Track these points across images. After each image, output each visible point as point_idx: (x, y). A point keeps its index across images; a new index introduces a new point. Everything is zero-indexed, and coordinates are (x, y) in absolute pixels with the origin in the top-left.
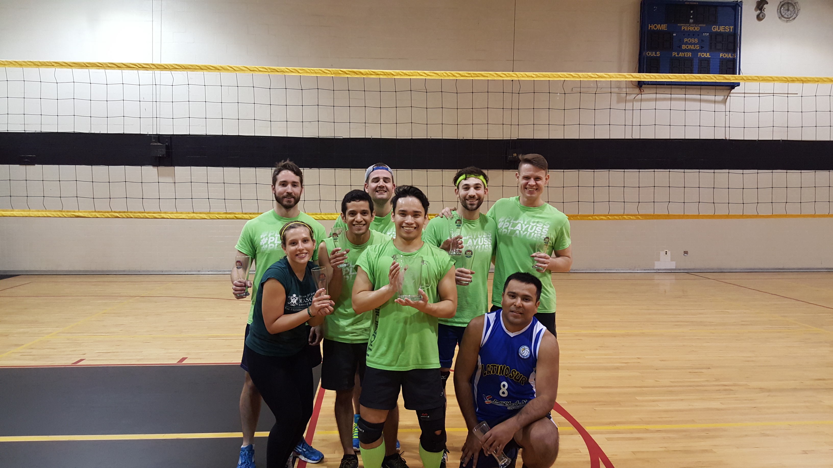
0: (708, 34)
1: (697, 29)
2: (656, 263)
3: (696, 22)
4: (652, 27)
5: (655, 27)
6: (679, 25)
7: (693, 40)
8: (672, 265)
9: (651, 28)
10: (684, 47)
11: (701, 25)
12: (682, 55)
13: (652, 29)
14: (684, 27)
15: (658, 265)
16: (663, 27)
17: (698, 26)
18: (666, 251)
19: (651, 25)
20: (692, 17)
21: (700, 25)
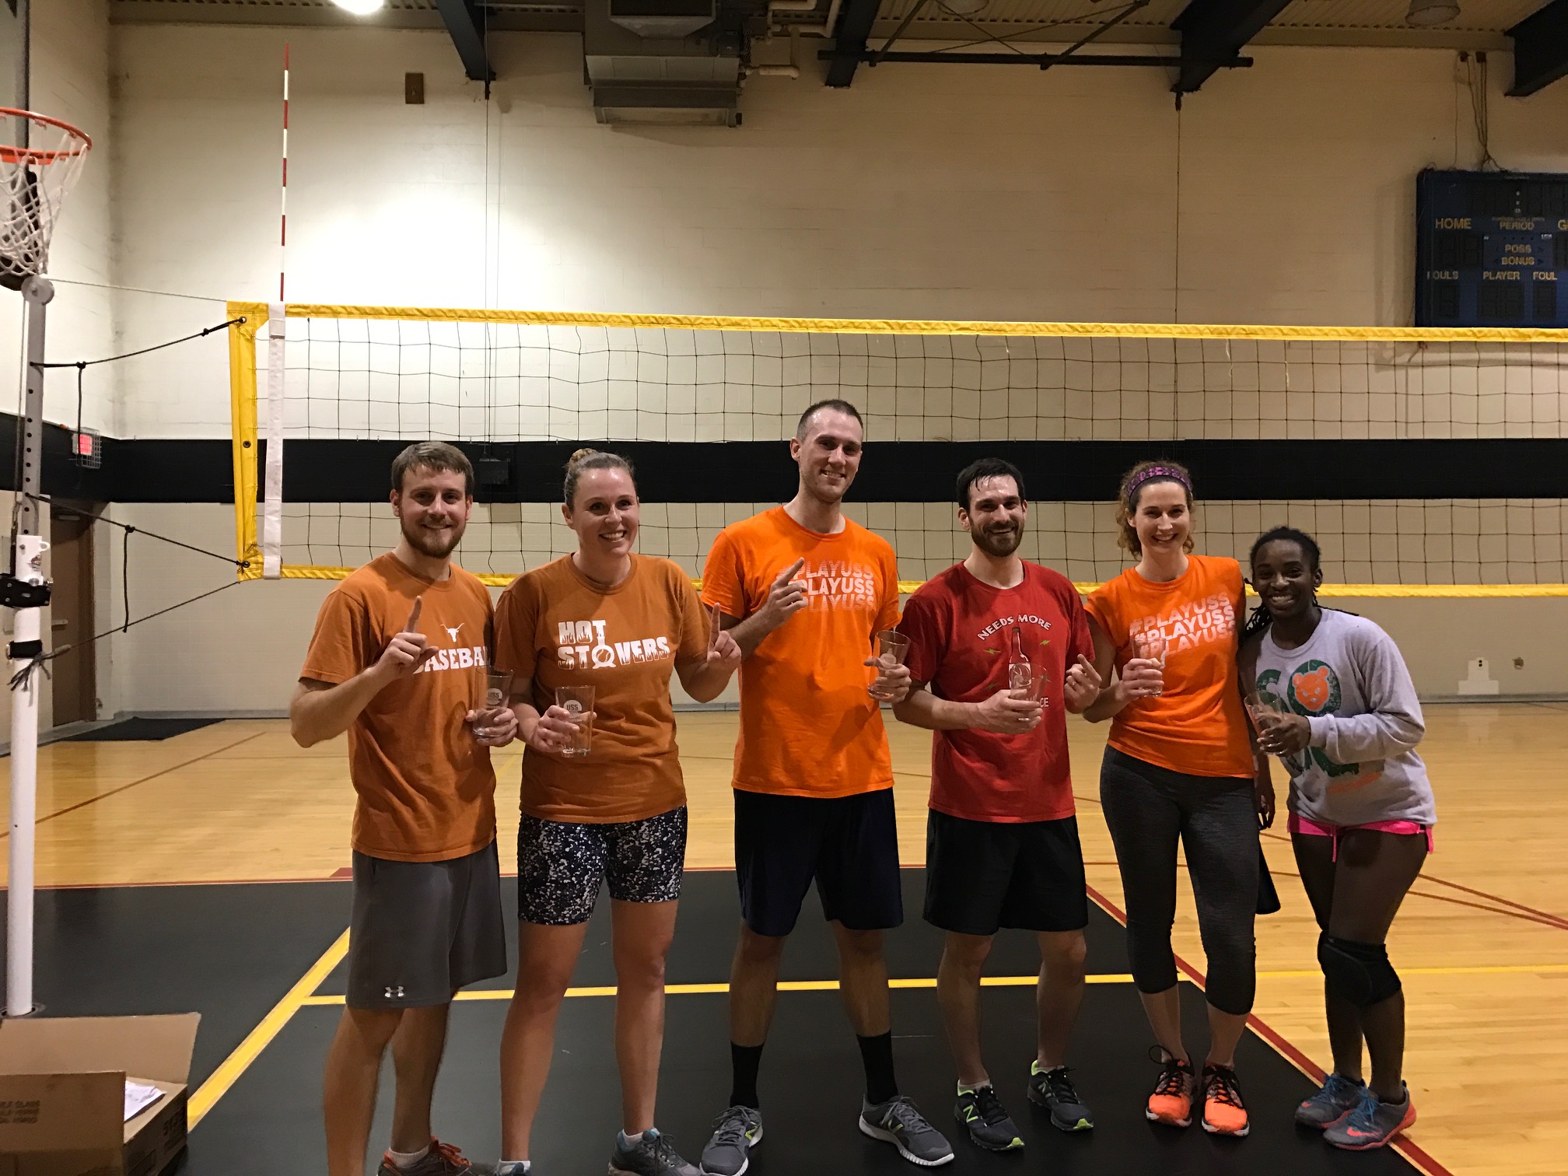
0: (1551, 235)
1: (1529, 225)
2: (1461, 683)
3: (1527, 214)
4: (1442, 224)
5: (1449, 224)
6: (1493, 219)
7: (1521, 248)
8: (1493, 689)
9: (1439, 226)
10: (1504, 261)
11: (1538, 219)
12: (1502, 277)
13: (1442, 227)
14: (1506, 224)
15: (1465, 688)
16: (1464, 223)
17: (1531, 221)
18: (1480, 659)
19: (1440, 220)
20: (1518, 203)
21: (1535, 219)
